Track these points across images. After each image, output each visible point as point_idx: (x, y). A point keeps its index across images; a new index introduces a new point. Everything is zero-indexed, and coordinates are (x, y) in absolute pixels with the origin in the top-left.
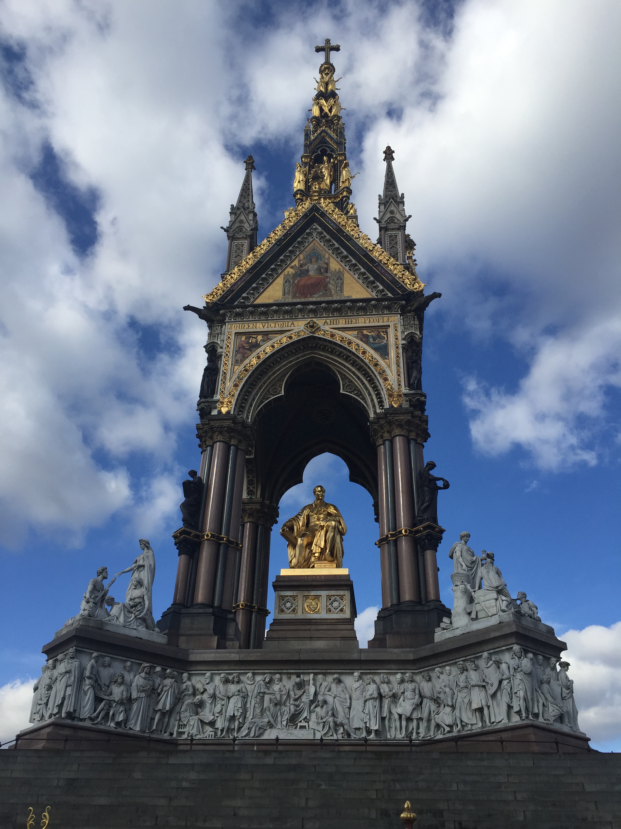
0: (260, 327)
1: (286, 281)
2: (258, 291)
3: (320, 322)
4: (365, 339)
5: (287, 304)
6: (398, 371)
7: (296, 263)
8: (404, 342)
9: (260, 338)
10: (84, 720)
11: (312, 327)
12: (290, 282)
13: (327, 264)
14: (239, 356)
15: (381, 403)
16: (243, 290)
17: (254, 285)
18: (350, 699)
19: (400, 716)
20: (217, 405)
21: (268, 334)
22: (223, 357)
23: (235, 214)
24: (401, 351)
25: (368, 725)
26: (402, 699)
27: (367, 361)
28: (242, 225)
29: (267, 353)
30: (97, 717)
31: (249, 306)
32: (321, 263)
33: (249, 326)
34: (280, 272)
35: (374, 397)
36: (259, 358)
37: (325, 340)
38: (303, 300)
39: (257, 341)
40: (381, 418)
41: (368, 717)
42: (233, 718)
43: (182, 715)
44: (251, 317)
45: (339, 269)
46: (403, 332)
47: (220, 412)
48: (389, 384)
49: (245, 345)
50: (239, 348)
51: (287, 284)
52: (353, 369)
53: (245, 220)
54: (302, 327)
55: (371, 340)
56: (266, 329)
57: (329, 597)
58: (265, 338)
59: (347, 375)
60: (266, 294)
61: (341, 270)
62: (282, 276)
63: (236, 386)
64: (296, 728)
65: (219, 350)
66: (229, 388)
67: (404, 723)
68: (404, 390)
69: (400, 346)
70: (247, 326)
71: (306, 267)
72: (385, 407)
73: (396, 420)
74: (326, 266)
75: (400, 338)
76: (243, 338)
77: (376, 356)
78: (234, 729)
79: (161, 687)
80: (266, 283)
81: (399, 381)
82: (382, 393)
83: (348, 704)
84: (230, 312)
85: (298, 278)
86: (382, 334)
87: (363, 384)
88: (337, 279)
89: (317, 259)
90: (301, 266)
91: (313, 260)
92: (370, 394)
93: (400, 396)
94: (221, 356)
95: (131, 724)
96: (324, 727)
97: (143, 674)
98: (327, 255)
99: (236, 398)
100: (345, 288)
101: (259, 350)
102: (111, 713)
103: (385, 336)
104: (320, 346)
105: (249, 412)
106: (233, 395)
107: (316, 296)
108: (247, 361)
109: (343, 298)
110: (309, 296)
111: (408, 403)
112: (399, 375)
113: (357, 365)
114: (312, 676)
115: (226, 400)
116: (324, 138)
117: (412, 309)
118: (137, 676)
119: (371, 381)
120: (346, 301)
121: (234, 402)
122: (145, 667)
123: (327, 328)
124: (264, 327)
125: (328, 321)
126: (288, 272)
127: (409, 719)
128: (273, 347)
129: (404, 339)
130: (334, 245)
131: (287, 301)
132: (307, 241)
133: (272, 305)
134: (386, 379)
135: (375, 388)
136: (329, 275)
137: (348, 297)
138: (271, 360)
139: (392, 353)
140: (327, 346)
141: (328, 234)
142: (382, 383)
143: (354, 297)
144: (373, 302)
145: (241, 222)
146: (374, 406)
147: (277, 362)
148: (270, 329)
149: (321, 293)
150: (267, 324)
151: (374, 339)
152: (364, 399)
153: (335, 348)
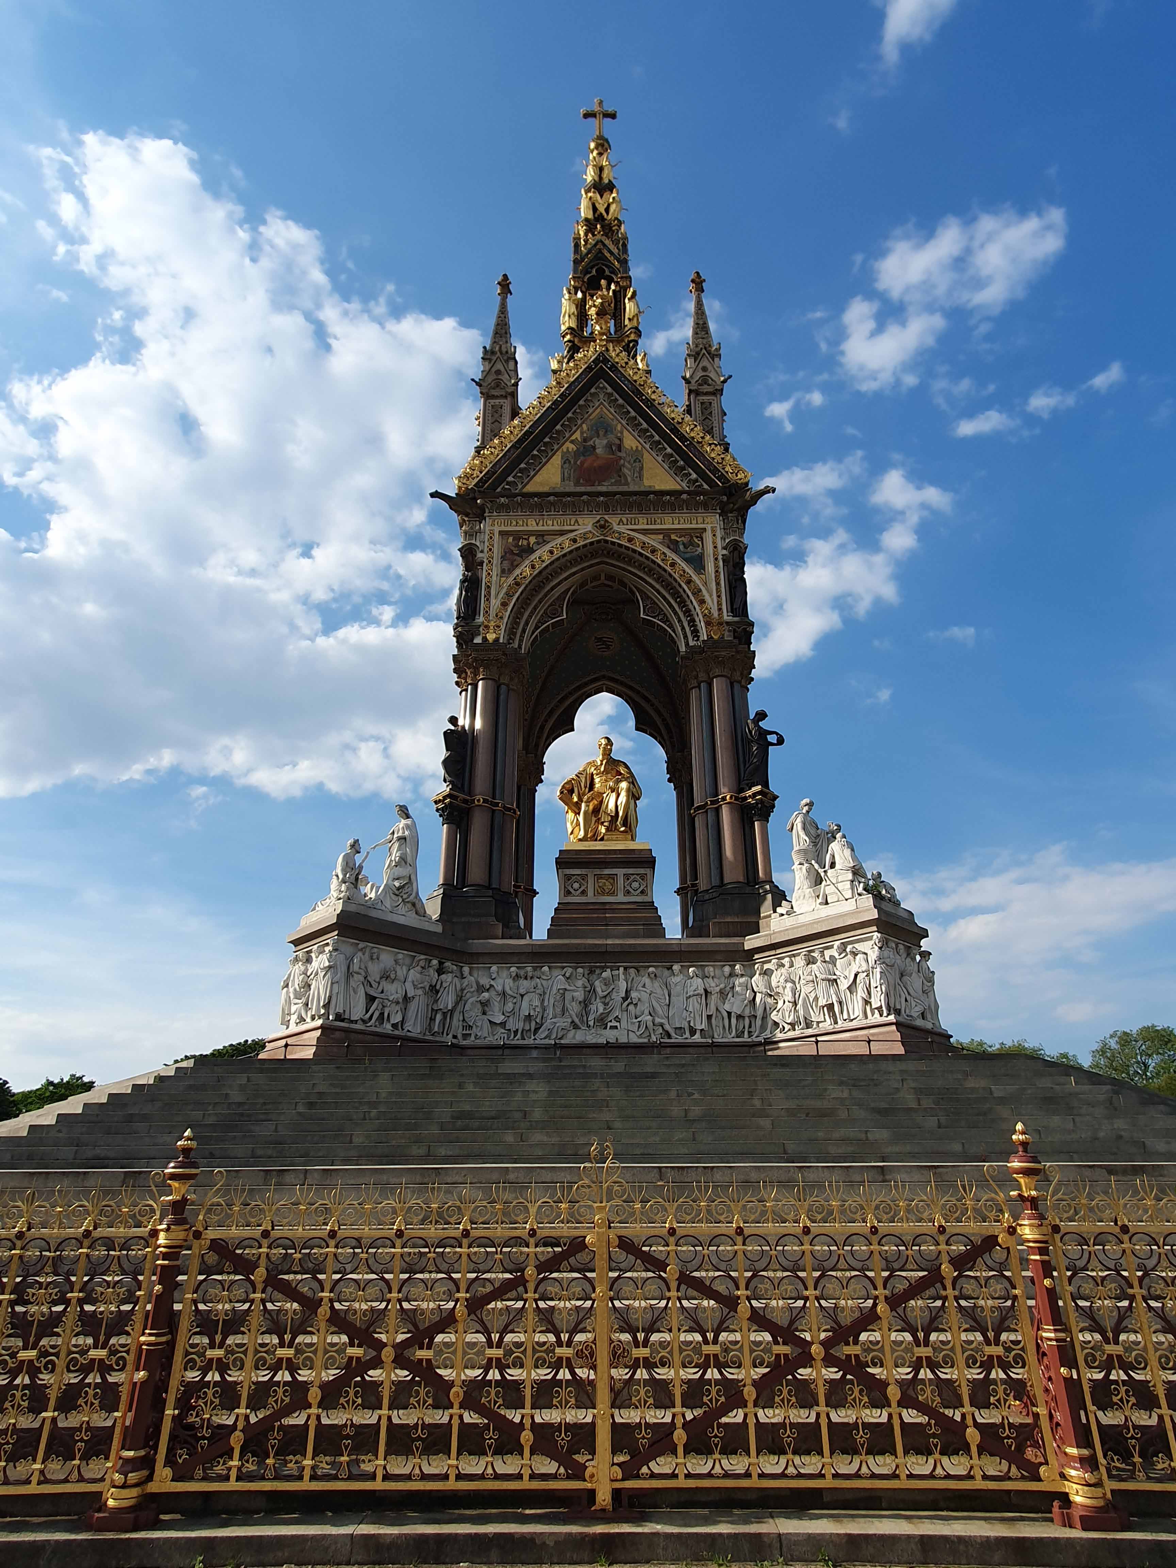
0: (532, 525)
1: (565, 461)
2: (527, 475)
3: (613, 520)
4: (673, 546)
5: (569, 494)
6: (718, 591)
7: (577, 435)
8: (725, 552)
9: (532, 540)
10: (356, 1022)
11: (602, 527)
12: (570, 462)
13: (620, 439)
14: (506, 564)
15: (696, 633)
16: (507, 472)
17: (523, 465)
18: (669, 996)
19: (729, 1014)
20: (481, 629)
21: (543, 536)
22: (485, 564)
23: (490, 360)
24: (721, 563)
25: (692, 1024)
26: (730, 995)
27: (676, 576)
28: (500, 377)
29: (543, 561)
30: (371, 1018)
31: (516, 495)
32: (611, 437)
33: (517, 523)
34: (556, 447)
35: (686, 624)
36: (533, 567)
37: (620, 545)
38: (589, 489)
39: (529, 544)
40: (696, 652)
41: (692, 1015)
42: (529, 1017)
43: (466, 1015)
44: (519, 510)
45: (637, 447)
46: (723, 539)
47: (485, 639)
48: (707, 608)
49: (513, 548)
50: (506, 553)
51: (567, 465)
52: (658, 586)
53: (502, 369)
54: (589, 528)
55: (681, 547)
56: (540, 528)
57: (627, 876)
58: (541, 540)
59: (650, 595)
60: (537, 478)
61: (640, 448)
62: (559, 453)
63: (504, 604)
64: (606, 1028)
65: (479, 555)
66: (496, 607)
67: (734, 1021)
68: (726, 617)
69: (720, 557)
70: (514, 523)
71: (591, 443)
72: (701, 639)
73: (716, 656)
74: (618, 442)
75: (719, 547)
76: (511, 539)
77: (689, 570)
78: (530, 1030)
79: (439, 983)
80: (538, 464)
81: (719, 604)
82: (697, 619)
83: (667, 1001)
84: (491, 502)
85: (582, 458)
86: (696, 540)
87: (671, 606)
88: (635, 461)
89: (606, 432)
90: (585, 440)
91: (601, 433)
92: (680, 621)
93: (720, 624)
94: (481, 563)
95: (408, 1026)
96: (639, 1027)
97: (419, 968)
98: (619, 427)
99: (505, 620)
100: (645, 474)
101: (532, 557)
102: (386, 1015)
103: (700, 543)
104: (613, 554)
105: (521, 641)
106: (501, 618)
107: (606, 484)
108: (517, 572)
109: (642, 489)
110: (597, 483)
111: (732, 634)
112: (719, 596)
113: (663, 581)
114: (621, 969)
115: (492, 624)
116: (600, 251)
117: (736, 507)
118: (412, 971)
119: (682, 603)
120: (647, 493)
121: (503, 627)
122: (420, 960)
123: (622, 528)
124: (537, 524)
125: (625, 520)
126: (568, 448)
127: (740, 1017)
128: (551, 552)
129: (724, 548)
130: (629, 412)
131: (567, 490)
132: (591, 404)
133: (548, 494)
134: (702, 602)
135: (688, 613)
136: (622, 454)
137: (650, 487)
138: (548, 571)
139: (710, 567)
140: (623, 553)
141: (621, 397)
142: (697, 607)
143: (657, 488)
144: (684, 496)
145: (498, 372)
146: (686, 637)
147: (556, 573)
148: (545, 528)
149: (613, 480)
150: (541, 522)
151: (685, 547)
152: (671, 626)
153: (634, 558)
